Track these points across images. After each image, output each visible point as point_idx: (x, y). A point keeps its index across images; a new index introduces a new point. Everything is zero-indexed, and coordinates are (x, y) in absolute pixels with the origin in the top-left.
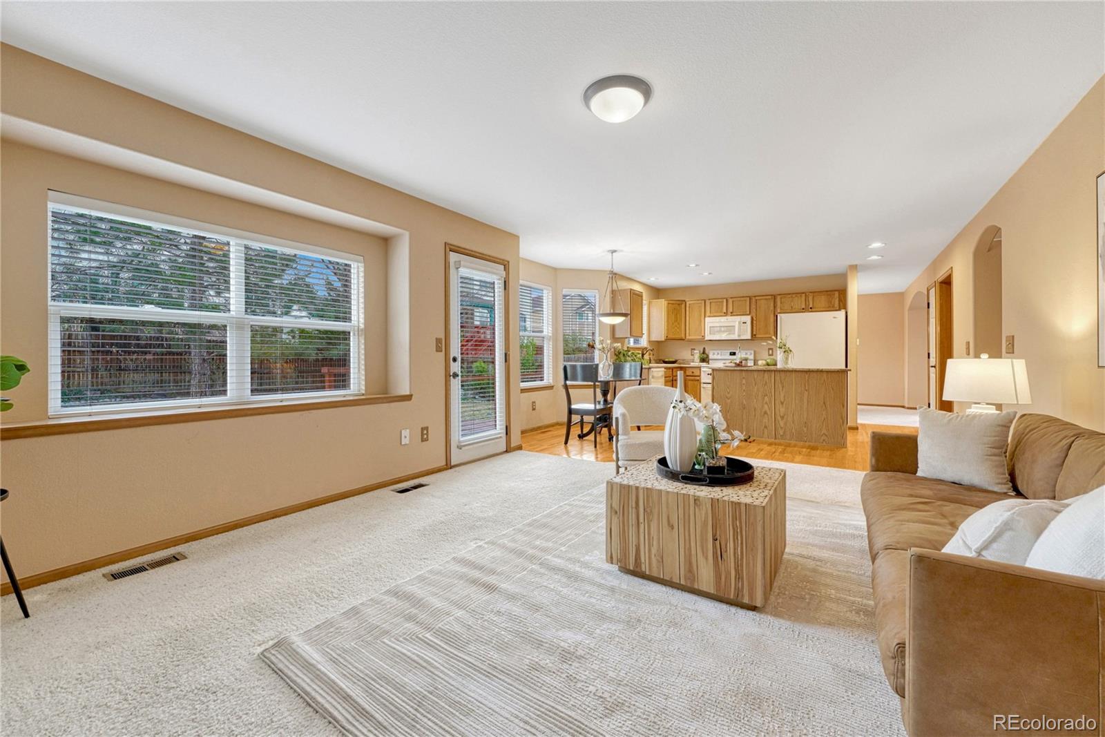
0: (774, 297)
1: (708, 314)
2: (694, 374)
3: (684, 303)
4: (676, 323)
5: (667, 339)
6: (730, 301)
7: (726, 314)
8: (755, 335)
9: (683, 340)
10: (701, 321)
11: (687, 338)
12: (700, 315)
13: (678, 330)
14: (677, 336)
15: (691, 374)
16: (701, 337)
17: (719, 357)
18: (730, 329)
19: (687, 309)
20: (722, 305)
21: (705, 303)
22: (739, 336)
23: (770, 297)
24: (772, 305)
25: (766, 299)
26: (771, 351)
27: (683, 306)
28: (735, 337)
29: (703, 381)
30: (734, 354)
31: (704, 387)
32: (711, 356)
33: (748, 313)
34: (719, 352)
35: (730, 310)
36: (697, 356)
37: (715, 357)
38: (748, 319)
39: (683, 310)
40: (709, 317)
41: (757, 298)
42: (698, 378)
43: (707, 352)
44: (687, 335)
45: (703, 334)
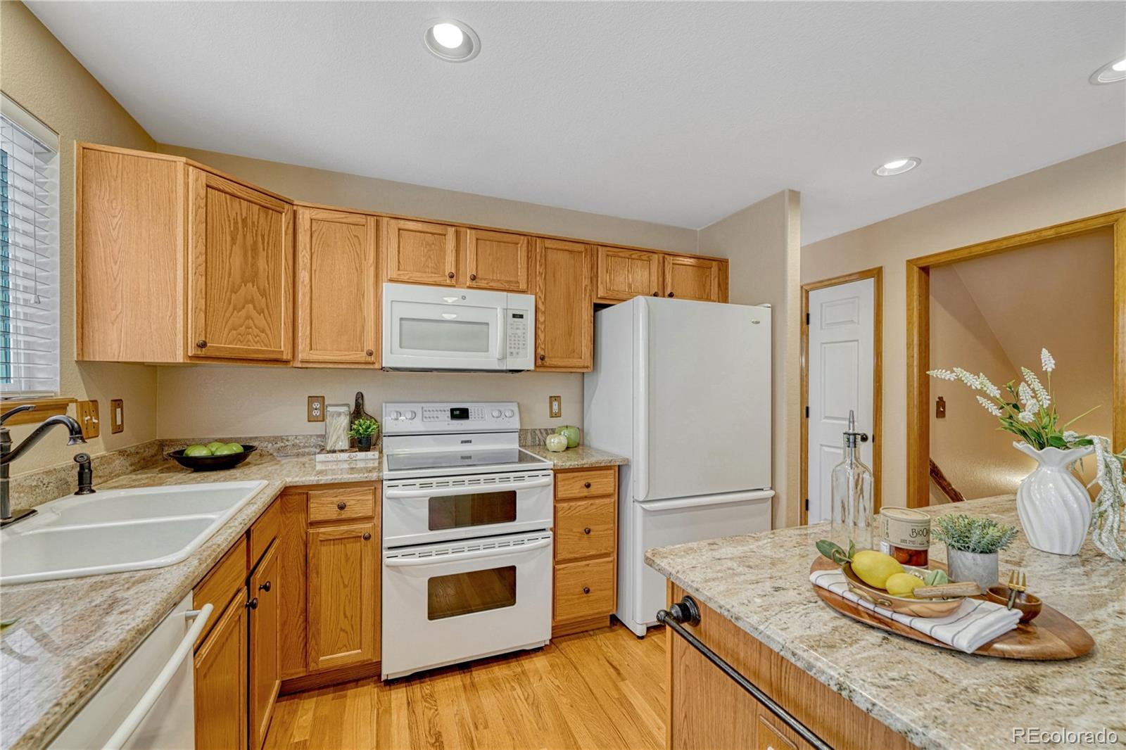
0: (591, 248)
1: (390, 269)
2: (345, 514)
3: (287, 206)
4: (251, 289)
5: (204, 355)
6: (470, 236)
7: (453, 279)
8: (543, 358)
9: (287, 362)
10: (360, 294)
11: (300, 356)
12: (360, 271)
13: (260, 320)
14: (255, 346)
15: (333, 513)
16: (362, 356)
17: (418, 426)
18: (474, 333)
19: (303, 238)
20: (442, 250)
21: (377, 224)
22: (503, 358)
23: (581, 247)
24: (586, 271)
25: (570, 252)
26: (555, 405)
27: (284, 219)
28: (490, 360)
29: (388, 540)
30: (460, 414)
31: (395, 568)
32: (389, 425)
33: (523, 286)
34: (417, 408)
35: (469, 268)
36: (339, 428)
37: (404, 424)
38: (526, 303)
39: (285, 242)
40: (391, 280)
41: (548, 243)
42: (365, 527)
43: (369, 407)
44: (302, 345)
45: (370, 346)
